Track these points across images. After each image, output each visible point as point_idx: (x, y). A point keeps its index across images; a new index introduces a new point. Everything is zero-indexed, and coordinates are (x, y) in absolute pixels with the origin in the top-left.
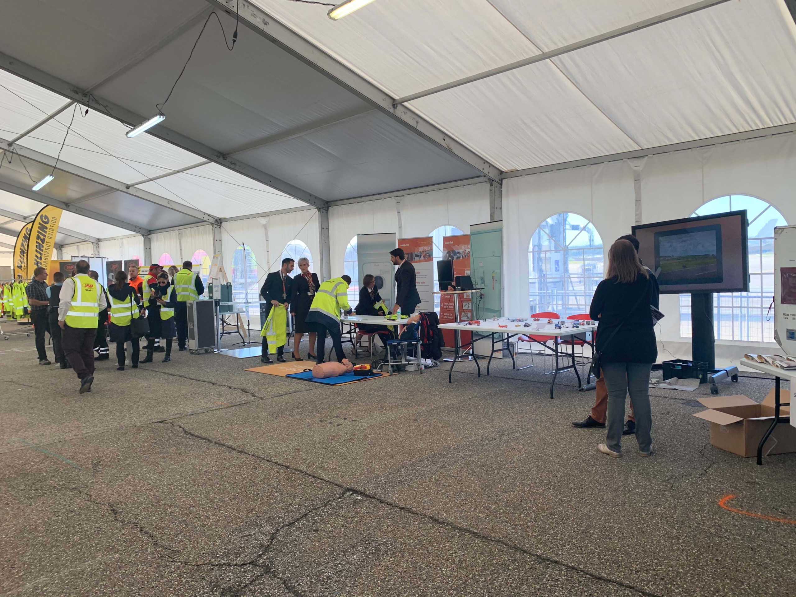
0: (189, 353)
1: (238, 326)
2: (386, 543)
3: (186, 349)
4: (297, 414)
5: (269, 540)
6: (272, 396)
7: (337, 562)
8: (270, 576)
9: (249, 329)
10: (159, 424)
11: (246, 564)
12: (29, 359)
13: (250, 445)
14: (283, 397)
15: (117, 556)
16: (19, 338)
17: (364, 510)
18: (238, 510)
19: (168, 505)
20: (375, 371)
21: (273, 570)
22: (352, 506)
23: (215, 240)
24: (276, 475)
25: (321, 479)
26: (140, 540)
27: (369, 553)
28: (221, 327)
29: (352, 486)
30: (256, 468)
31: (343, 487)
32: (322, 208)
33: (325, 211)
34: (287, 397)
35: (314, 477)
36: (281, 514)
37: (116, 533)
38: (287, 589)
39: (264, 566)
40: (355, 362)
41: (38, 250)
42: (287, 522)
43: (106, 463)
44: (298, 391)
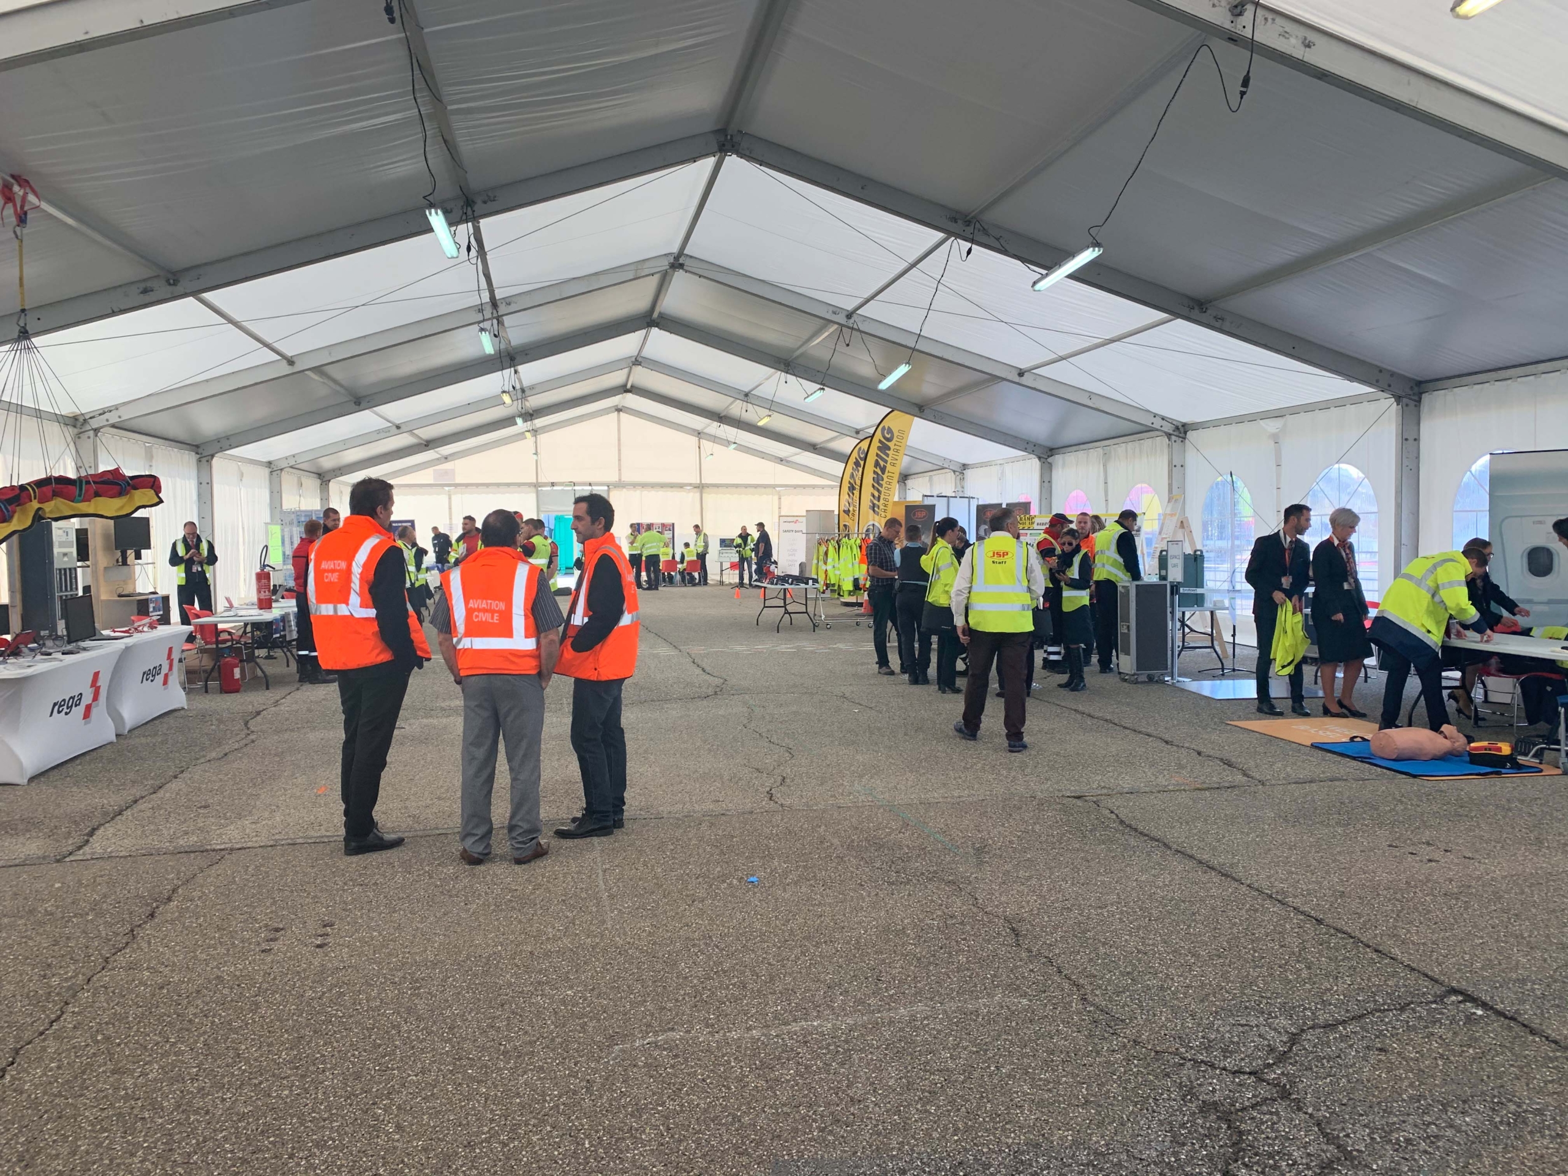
0: (1117, 679)
1: (1212, 635)
2: (1539, 1112)
3: (1111, 670)
4: (1338, 823)
5: (1285, 1043)
6: (1284, 782)
7: (1427, 1118)
8: (1289, 1105)
9: (1234, 644)
10: (1075, 801)
11: (1244, 1073)
12: (862, 664)
13: (1243, 867)
14: (1307, 786)
15: (1025, 1001)
16: (846, 628)
17: (1490, 1037)
18: (1225, 976)
19: (1100, 941)
20: (1521, 759)
21: (1294, 1096)
22: (1461, 1023)
23: (1172, 466)
24: (1296, 930)
25: (1392, 958)
26: (1058, 987)
27: (1501, 1122)
28: (1179, 635)
29: (1464, 985)
30: (1256, 910)
31: (1441, 984)
32: (1407, 396)
33: (1412, 403)
34: (1314, 787)
35: (1376, 951)
36: (1309, 1004)
37: (1021, 967)
38: (1324, 1137)
39: (1278, 1085)
40: (1472, 734)
41: (876, 485)
42: (1321, 1021)
43: (994, 852)
44: (1339, 780)
